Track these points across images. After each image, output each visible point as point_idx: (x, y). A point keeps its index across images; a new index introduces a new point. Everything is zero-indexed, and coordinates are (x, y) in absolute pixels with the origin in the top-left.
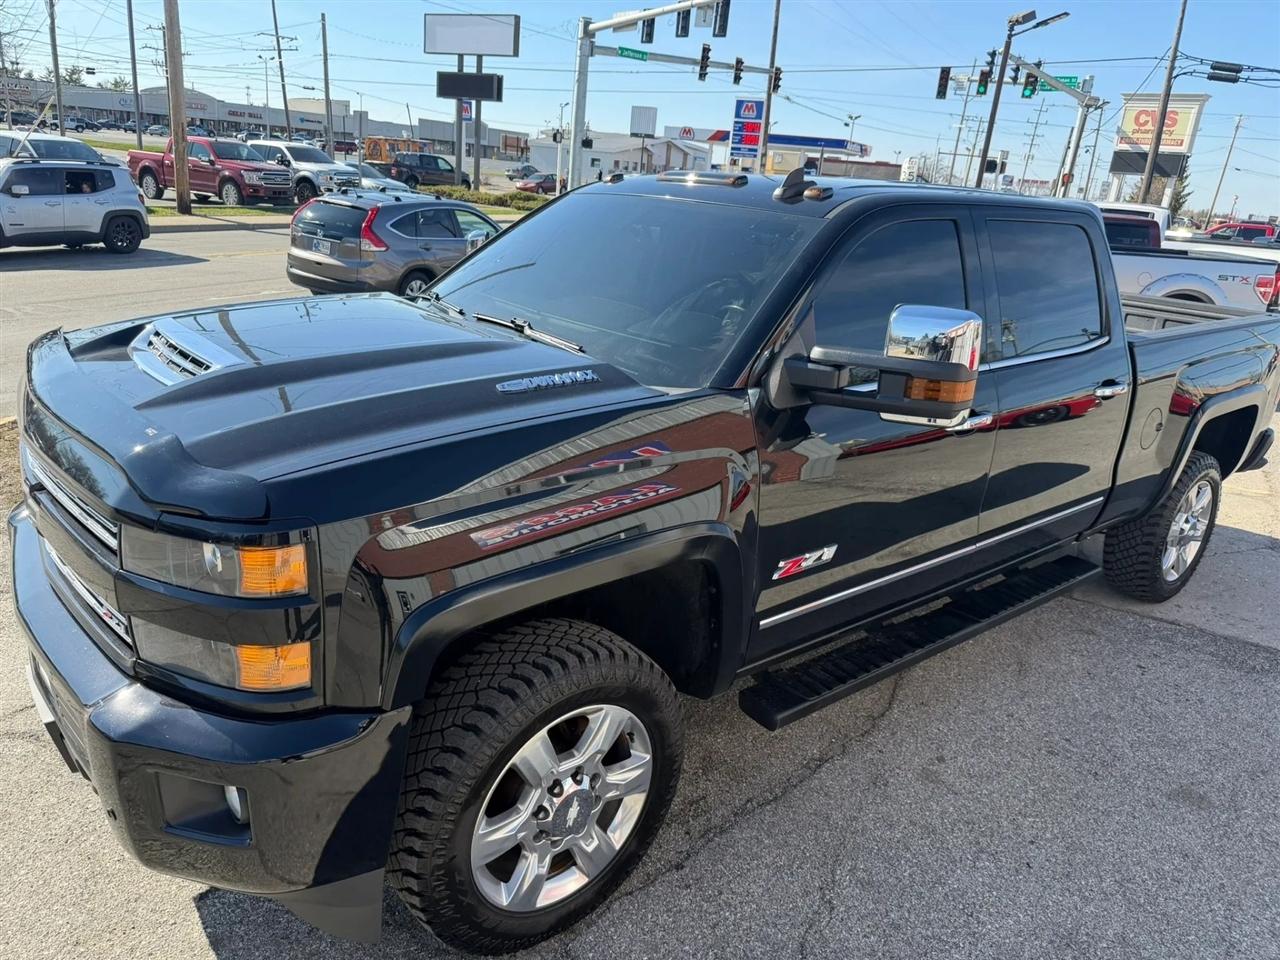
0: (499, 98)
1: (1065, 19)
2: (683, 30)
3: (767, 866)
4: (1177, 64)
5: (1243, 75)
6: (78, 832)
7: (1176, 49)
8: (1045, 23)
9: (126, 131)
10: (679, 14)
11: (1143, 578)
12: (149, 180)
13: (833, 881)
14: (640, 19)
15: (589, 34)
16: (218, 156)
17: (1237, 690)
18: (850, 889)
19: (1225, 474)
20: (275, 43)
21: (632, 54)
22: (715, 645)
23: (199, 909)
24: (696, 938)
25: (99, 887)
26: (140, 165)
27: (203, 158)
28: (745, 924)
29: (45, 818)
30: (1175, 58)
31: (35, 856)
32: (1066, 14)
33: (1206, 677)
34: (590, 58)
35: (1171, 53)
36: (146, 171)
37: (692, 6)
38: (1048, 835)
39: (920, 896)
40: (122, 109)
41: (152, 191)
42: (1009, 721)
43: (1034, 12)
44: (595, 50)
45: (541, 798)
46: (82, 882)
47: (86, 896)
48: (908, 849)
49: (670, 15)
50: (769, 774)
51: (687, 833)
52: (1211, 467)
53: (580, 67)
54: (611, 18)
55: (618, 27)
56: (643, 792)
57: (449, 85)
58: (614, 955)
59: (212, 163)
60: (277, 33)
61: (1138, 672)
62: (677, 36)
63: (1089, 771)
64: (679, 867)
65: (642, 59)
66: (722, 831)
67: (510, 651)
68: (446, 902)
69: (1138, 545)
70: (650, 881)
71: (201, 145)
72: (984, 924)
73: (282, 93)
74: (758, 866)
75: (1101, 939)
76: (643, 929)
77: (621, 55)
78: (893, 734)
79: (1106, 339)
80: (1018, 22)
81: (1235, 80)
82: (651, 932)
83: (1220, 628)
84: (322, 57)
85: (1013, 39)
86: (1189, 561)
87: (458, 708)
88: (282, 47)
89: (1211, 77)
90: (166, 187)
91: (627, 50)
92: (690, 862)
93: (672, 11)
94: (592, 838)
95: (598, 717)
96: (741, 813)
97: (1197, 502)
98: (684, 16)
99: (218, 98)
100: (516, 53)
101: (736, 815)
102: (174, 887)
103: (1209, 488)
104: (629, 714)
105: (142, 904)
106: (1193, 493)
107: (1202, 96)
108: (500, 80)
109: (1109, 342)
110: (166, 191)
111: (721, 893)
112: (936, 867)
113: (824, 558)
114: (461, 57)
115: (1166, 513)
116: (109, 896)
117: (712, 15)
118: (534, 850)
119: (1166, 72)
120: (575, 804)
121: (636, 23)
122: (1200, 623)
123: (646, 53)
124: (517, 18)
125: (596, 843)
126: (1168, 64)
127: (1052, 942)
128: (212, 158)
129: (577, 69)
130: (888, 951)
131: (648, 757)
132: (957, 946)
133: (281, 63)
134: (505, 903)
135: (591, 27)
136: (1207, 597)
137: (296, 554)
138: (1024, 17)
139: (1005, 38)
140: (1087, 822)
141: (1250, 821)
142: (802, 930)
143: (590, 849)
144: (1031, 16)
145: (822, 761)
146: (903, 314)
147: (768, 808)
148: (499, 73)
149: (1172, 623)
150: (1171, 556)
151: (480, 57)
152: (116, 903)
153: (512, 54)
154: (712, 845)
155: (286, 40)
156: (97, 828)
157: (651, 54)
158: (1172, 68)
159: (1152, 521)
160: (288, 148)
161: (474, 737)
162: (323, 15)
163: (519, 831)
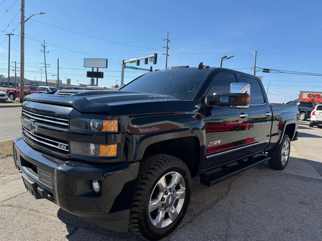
0: (102, 77)
1: (233, 57)
2: (146, 63)
3: (212, 221)
4: (256, 69)
5: (270, 71)
6: (28, 224)
7: (255, 66)
8: (229, 58)
9: (2, 87)
10: (145, 59)
11: (278, 163)
12: (12, 96)
13: (229, 223)
14: (136, 60)
15: (124, 64)
16: (31, 89)
17: (305, 184)
18: (234, 224)
19: (291, 140)
20: (45, 66)
21: (134, 68)
22: (198, 161)
23: (68, 239)
24: (200, 236)
25: (38, 236)
26: (9, 92)
27: (27, 90)
28: (211, 232)
29: (18, 222)
30: (255, 68)
31: (18, 230)
32: (234, 56)
33: (297, 182)
34: (125, 69)
35: (254, 67)
36: (11, 93)
37: (148, 57)
38: (275, 211)
39: (250, 224)
40: (2, 82)
41: (12, 98)
42: (257, 191)
43: (226, 56)
44: (126, 67)
45: (163, 195)
46: (33, 235)
47: (35, 238)
48: (244, 216)
49: (143, 59)
50: (206, 203)
51: (190, 216)
52: (288, 137)
53: (122, 71)
54: (129, 60)
55: (131, 62)
56: (184, 198)
57: (90, 74)
58: (181, 240)
59: (29, 91)
60: (45, 63)
61: (282, 182)
62: (145, 64)
63: (279, 200)
64: (191, 222)
65: (137, 69)
66: (199, 215)
67: (154, 158)
68: (143, 221)
69: (276, 155)
70: (184, 226)
71: (27, 87)
72: (267, 228)
73: (46, 77)
74: (210, 221)
75: (295, 229)
76: (186, 235)
77: (132, 68)
78: (232, 195)
79: (265, 104)
80: (223, 58)
81: (268, 72)
82: (188, 235)
83: (296, 174)
84: (57, 68)
85: (223, 61)
86: (286, 160)
87: (145, 170)
88: (46, 67)
89: (263, 72)
90: (16, 97)
91: (133, 67)
92: (193, 221)
93: (144, 59)
94: (173, 209)
95: (175, 175)
96: (202, 211)
97: (286, 145)
98: (146, 60)
99: (28, 79)
100: (107, 67)
101: (201, 211)
102: (60, 234)
103: (288, 142)
104: (181, 176)
105: (52, 238)
106: (285, 143)
107: (261, 77)
108: (103, 73)
109: (266, 104)
110: (16, 98)
111: (203, 227)
112: (252, 218)
113: (218, 143)
114: (93, 68)
115: (281, 147)
116: (42, 237)
117: (153, 59)
118: (161, 210)
119: (254, 71)
120: (171, 197)
121: (135, 61)
122: (292, 173)
123: (138, 68)
124: (107, 60)
125: (174, 211)
126: (254, 69)
127: (284, 231)
128: (29, 90)
129: (121, 71)
130: (247, 235)
131: (185, 188)
132: (263, 233)
133: (46, 70)
134: (155, 225)
135: (125, 62)
136: (291, 169)
137: (116, 122)
138: (224, 57)
139: (221, 61)
140: (282, 209)
141: (317, 207)
142: (225, 232)
143: (173, 212)
144: (226, 57)
145: (218, 200)
146: (233, 84)
147: (208, 210)
148: (103, 72)
149: (286, 173)
150: (283, 158)
151: (98, 68)
152: (44, 239)
153: (106, 67)
154: (197, 217)
155: (47, 65)
156: (34, 223)
157: (139, 68)
158: (255, 70)
159: (278, 149)
160: (49, 88)
161: (150, 175)
162: (58, 59)
163: (159, 204)
